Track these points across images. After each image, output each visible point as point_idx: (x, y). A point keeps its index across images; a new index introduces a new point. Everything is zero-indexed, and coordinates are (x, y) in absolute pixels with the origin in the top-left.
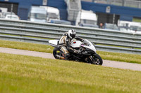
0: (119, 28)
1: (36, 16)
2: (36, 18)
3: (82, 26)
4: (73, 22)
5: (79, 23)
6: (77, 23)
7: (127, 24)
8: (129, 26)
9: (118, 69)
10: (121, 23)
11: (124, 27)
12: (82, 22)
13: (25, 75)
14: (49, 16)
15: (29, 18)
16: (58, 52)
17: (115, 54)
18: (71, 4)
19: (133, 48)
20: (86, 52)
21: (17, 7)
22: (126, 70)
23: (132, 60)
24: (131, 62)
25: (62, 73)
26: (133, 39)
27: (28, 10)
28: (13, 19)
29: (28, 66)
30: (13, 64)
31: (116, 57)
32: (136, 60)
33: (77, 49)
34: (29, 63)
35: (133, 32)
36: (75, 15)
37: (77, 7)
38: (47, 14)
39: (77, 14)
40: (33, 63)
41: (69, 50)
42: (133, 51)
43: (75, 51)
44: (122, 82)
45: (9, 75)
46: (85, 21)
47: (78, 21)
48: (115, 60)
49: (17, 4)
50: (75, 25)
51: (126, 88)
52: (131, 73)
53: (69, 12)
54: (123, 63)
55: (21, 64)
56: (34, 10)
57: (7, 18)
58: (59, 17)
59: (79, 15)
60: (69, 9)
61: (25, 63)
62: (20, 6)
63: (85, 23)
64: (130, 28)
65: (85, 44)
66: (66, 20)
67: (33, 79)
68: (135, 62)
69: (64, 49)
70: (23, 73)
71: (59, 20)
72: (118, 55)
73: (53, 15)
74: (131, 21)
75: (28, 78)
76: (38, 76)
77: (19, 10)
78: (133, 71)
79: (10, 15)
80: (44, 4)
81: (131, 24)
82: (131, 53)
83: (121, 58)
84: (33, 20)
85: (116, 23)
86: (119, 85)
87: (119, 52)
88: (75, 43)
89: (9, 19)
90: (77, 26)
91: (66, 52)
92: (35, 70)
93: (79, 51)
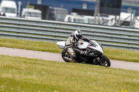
16: (66, 54)
20: (93, 53)
43: (82, 52)
65: (92, 45)
69: (71, 51)
88: (82, 44)
91: (72, 54)
93: (86, 52)
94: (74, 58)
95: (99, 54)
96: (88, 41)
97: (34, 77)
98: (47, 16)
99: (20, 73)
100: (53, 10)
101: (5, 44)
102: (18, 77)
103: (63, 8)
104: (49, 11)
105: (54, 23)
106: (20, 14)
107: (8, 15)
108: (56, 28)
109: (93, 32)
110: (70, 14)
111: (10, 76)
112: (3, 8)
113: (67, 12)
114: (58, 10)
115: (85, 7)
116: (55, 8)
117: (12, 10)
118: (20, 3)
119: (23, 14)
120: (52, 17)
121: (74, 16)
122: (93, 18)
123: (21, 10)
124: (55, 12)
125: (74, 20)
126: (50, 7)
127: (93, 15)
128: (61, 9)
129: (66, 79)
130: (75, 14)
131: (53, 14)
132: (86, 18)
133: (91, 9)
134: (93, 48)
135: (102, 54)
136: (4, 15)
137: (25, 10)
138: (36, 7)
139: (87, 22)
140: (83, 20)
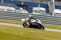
1: (35, 11)
2: (35, 12)
3: (55, 16)
4: (51, 14)
5: (54, 15)
6: (53, 15)
12: (55, 14)
13: (31, 37)
14: (41, 11)
15: (32, 12)
16: (25, 24)
18: (51, 6)
20: (37, 24)
21: (27, 7)
25: (47, 36)
27: (32, 9)
28: (25, 13)
29: (32, 33)
30: (25, 32)
33: (34, 23)
34: (32, 31)
36: (52, 11)
37: (53, 8)
38: (40, 10)
39: (53, 11)
40: (34, 32)
43: (33, 24)
45: (24, 37)
46: (56, 13)
47: (53, 14)
49: (27, 6)
50: (52, 15)
53: (49, 10)
55: (29, 32)
56: (34, 9)
57: (22, 12)
58: (45, 12)
59: (54, 11)
60: (50, 8)
61: (30, 32)
62: (28, 7)
63: (56, 14)
65: (37, 21)
66: (48, 13)
67: (34, 38)
69: (28, 23)
70: (30, 36)
71: (45, 13)
73: (43, 11)
75: (32, 38)
76: (36, 37)
77: (28, 9)
79: (24, 11)
80: (39, 6)
84: (34, 13)
89: (24, 13)
90: (53, 16)
92: (35, 35)
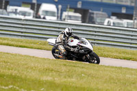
0: (9, 13)
7: (16, 10)
8: (18, 11)
9: (8, 53)
10: (10, 8)
11: (13, 12)
17: (5, 39)
19: (22, 32)
20: (83, 51)
22: (16, 55)
23: (21, 44)
24: (21, 46)
26: (22, 24)
31: (6, 42)
32: (25, 44)
33: (74, 47)
35: (22, 17)
41: (66, 49)
42: (22, 36)
43: (72, 49)
44: (12, 66)
48: (4, 44)
51: (16, 72)
52: (20, 58)
54: (12, 47)
64: (19, 13)
65: (82, 42)
68: (25, 47)
69: (61, 48)
72: (8, 39)
74: (20, 6)
78: (22, 56)
81: (20, 9)
82: (20, 38)
83: (10, 42)
85: (6, 8)
86: (9, 69)
87: (8, 37)
88: (72, 41)
91: (63, 51)
93: (76, 49)
94: (64, 55)
95: (89, 51)
96: (78, 38)
97: (73, 80)
98: (87, 20)
99: (60, 75)
100: (93, 14)
101: (45, 47)
102: (57, 80)
103: (103, 11)
104: (88, 15)
105: (94, 27)
106: (60, 17)
107: (49, 18)
108: (95, 32)
109: (132, 36)
110: (109, 17)
111: (49, 79)
112: (43, 11)
113: (107, 16)
114: (97, 14)
115: (124, 11)
116: (95, 12)
117: (52, 14)
118: (60, 7)
119: (63, 17)
120: (92, 21)
121: (114, 20)
122: (132, 21)
123: (61, 14)
124: (95, 16)
125: (114, 23)
126: (90, 11)
127: (131, 19)
128: (100, 12)
129: (105, 82)
130: (114, 18)
131: (93, 18)
132: (125, 22)
133: (129, 13)
134: (83, 45)
135: (91, 51)
136: (44, 18)
137: (65, 14)
138: (76, 10)
139: (126, 26)
140: (122, 24)
